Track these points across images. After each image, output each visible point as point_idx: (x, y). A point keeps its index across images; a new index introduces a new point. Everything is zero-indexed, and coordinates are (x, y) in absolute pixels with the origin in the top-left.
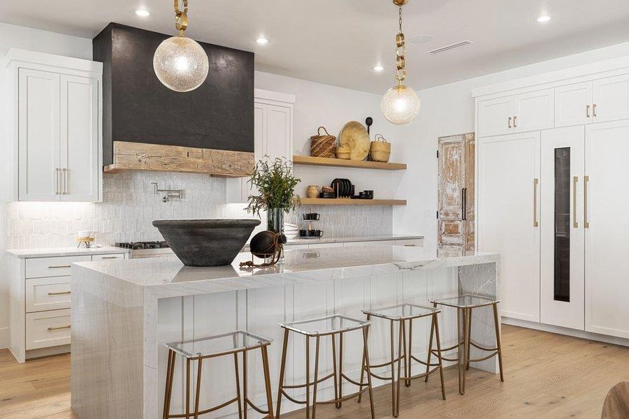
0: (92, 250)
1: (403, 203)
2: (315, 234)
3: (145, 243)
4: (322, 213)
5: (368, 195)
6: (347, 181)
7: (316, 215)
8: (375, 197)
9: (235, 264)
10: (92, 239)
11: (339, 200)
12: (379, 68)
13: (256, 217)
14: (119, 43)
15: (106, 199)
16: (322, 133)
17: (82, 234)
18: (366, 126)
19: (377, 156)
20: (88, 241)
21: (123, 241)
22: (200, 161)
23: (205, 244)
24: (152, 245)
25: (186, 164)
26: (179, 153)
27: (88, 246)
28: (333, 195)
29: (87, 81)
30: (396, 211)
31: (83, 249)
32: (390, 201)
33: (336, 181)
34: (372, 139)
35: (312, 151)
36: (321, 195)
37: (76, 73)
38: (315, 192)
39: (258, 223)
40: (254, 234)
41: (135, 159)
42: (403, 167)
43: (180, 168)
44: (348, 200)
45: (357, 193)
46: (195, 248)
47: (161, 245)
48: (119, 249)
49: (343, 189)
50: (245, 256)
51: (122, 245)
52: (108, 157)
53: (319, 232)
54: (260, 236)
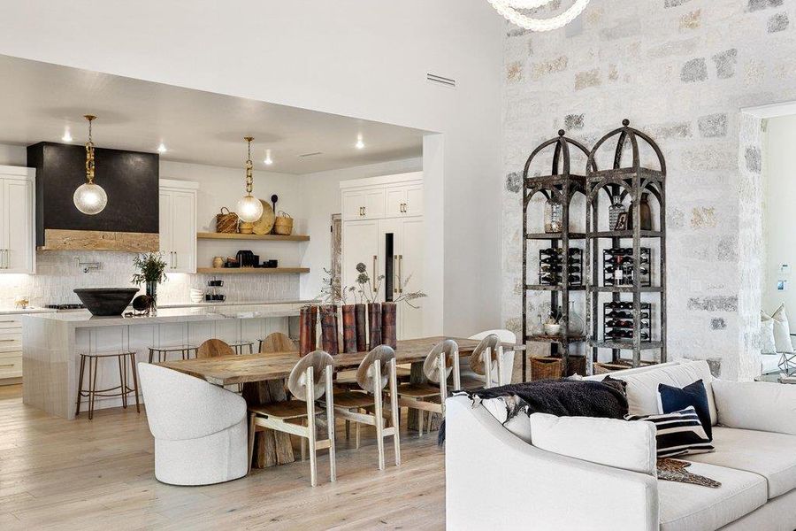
0: (28, 309)
1: (307, 271)
2: (220, 298)
3: (69, 306)
4: (226, 281)
5: (272, 264)
6: (250, 252)
7: (220, 282)
8: (280, 265)
9: (123, 314)
10: (27, 302)
11: (242, 269)
12: (268, 161)
13: (138, 287)
14: (49, 155)
15: (38, 272)
16: (225, 212)
17: (19, 298)
18: (271, 204)
19: (281, 230)
20: (25, 302)
21: (52, 304)
22: (114, 241)
23: (104, 303)
24: (75, 307)
25: (102, 245)
26: (96, 236)
27: (24, 308)
28: (235, 265)
29: (24, 183)
30: (302, 278)
31: (21, 310)
32: (297, 269)
33: (240, 252)
34: (277, 215)
35: (217, 227)
36: (226, 265)
37: (15, 177)
38: (220, 262)
39: (138, 290)
40: (135, 297)
41: (62, 242)
42: (307, 239)
43: (98, 248)
44: (251, 269)
45: (261, 263)
46: (98, 305)
47: (82, 307)
48: (48, 309)
49: (248, 259)
50: (129, 309)
51: (50, 307)
52: (40, 241)
53: (222, 296)
54: (140, 298)
